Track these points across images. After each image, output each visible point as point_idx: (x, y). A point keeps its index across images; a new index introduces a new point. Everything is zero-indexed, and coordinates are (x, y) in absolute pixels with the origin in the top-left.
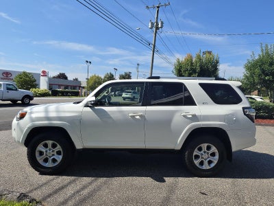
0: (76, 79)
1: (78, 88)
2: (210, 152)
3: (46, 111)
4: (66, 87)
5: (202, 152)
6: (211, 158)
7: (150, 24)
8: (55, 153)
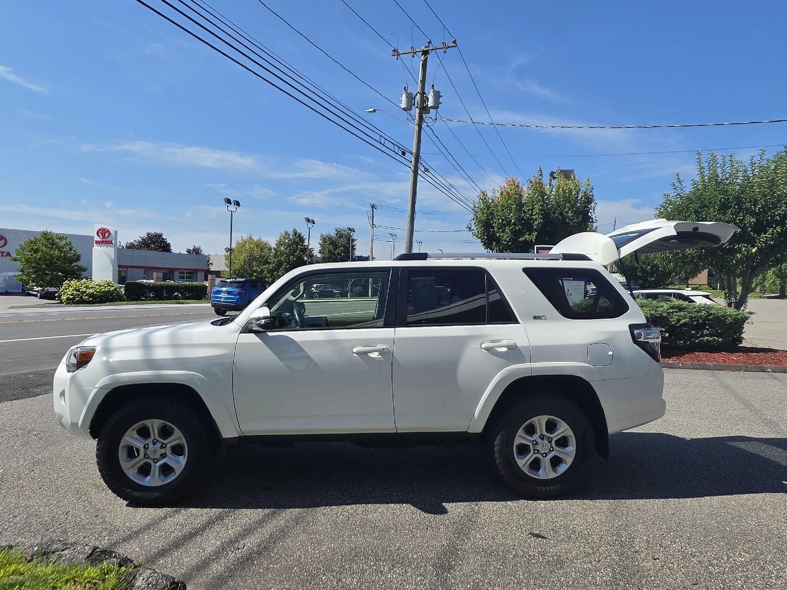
0: (197, 251)
1: (201, 275)
2: (556, 436)
3: (146, 345)
4: (169, 273)
5: (536, 437)
6: (557, 452)
7: (404, 98)
8: (168, 451)
